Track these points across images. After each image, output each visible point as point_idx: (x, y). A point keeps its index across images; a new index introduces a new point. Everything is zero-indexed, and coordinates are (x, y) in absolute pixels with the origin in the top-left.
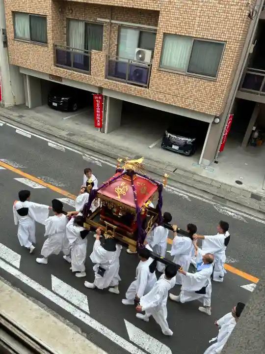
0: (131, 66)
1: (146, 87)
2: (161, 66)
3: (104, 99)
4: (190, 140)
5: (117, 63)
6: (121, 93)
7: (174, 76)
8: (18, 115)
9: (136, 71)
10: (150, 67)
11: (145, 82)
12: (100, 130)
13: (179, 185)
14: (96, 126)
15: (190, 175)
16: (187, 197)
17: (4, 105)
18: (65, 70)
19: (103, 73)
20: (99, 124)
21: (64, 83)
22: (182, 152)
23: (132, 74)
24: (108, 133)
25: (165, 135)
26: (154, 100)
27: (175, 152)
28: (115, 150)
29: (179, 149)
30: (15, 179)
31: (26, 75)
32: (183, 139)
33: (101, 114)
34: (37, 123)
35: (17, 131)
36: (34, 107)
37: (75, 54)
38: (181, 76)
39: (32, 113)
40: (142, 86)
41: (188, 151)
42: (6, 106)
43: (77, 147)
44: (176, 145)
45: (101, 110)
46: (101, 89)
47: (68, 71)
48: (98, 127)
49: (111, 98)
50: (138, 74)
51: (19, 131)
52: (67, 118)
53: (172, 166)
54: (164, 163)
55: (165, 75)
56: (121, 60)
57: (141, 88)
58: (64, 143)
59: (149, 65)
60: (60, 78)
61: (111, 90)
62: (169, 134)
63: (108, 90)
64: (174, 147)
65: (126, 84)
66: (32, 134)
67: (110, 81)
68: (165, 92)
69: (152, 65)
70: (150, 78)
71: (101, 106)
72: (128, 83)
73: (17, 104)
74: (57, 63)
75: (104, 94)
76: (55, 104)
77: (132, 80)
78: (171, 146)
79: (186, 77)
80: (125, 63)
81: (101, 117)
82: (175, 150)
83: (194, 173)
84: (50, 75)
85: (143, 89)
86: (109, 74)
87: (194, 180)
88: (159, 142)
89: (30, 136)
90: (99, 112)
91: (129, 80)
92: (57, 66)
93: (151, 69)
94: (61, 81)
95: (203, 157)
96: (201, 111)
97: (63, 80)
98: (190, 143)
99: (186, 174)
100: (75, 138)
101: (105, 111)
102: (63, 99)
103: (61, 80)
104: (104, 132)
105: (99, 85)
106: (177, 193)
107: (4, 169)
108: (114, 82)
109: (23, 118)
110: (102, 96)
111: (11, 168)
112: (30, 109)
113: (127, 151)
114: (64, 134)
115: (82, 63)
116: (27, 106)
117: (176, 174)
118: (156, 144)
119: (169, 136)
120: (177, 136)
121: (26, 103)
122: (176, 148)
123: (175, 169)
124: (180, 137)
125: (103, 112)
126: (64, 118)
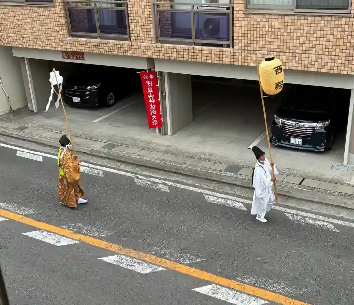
0: (198, 14)
1: (228, 46)
2: (249, 7)
3: (158, 77)
4: (320, 124)
5: (173, 14)
6: (186, 63)
7: (274, 20)
8: (17, 126)
9: (208, 22)
10: (231, 11)
11: (225, 36)
12: (160, 132)
13: (315, 207)
14: (152, 126)
15: (330, 187)
16: (331, 226)
18: (88, 40)
19: (152, 33)
20: (155, 122)
21: (87, 61)
22: (309, 147)
23: (201, 27)
24: (173, 133)
25: (274, 123)
26: (246, 64)
27: (295, 148)
28: (189, 161)
29: (304, 142)
30: (25, 234)
31: (23, 58)
32: (307, 125)
33: (157, 103)
34: (47, 134)
35: (18, 154)
36: (41, 111)
37: (101, 11)
38: (286, 17)
39: (41, 120)
40: (221, 45)
41: (321, 146)
43: (122, 166)
44: (296, 137)
45: (156, 97)
46: (151, 61)
47: (92, 40)
48: (155, 126)
49: (170, 74)
50: (211, 27)
51: (22, 153)
52: (103, 117)
53: (295, 175)
55: (258, 20)
56: (178, 8)
57: (219, 48)
58: (100, 161)
59: (228, 9)
60: (80, 55)
61: (169, 61)
62: (281, 120)
63: (162, 61)
64: (293, 141)
65: (193, 46)
66: (44, 155)
67: (165, 45)
68: (263, 49)
69: (233, 7)
70: (232, 30)
71: (155, 89)
72: (196, 44)
73: (14, 108)
74: (73, 31)
75: (158, 69)
76: (76, 99)
77: (202, 38)
78: (289, 141)
79: (296, 17)
80: (187, 12)
81: (158, 109)
82: (296, 145)
83: (338, 183)
84: (63, 52)
85: (224, 49)
86: (163, 34)
87: (340, 194)
89: (41, 160)
90: (154, 101)
91: (197, 38)
92: (73, 36)
93: (233, 14)
94: (83, 59)
95: (349, 152)
96: (332, 71)
97: (85, 58)
98: (322, 130)
99: (324, 186)
100: (117, 152)
101: (164, 98)
102: (89, 88)
103: (83, 58)
104: (166, 134)
105: (148, 54)
106: (313, 222)
107: (7, 219)
108: (172, 45)
109: (25, 131)
110: (155, 73)
111: (18, 218)
112: (36, 114)
113: (210, 160)
114: (98, 146)
115: (114, 23)
116: (30, 110)
117: (306, 187)
118: (261, 141)
119: (282, 123)
120: (295, 121)
121: (29, 105)
122: (298, 141)
123: (302, 179)
124: (301, 122)
125: (159, 99)
126: (95, 121)
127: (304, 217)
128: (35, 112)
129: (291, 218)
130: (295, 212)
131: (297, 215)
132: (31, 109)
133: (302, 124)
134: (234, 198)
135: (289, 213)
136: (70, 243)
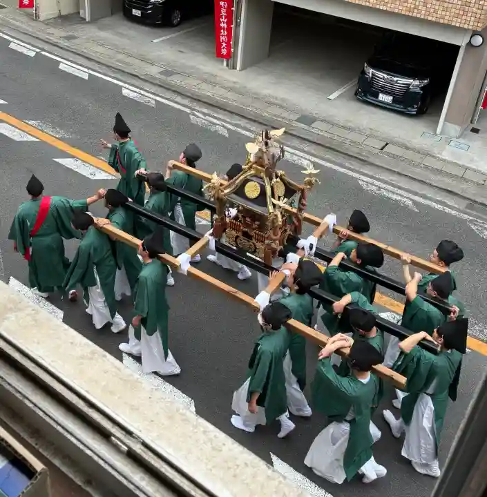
4: (417, 83)
8: (64, 34)
12: (227, 65)
13: (394, 179)
14: (219, 55)
15: (417, 158)
16: (409, 203)
17: (37, 16)
20: (224, 52)
22: (398, 107)
24: (243, 68)
25: (363, 73)
28: (257, 105)
29: (394, 101)
30: (55, 160)
32: (402, 81)
33: (229, 30)
34: (100, 49)
35: (61, 67)
36: (94, 20)
39: (92, 31)
41: (413, 108)
42: (42, 19)
43: (179, 99)
44: (387, 93)
45: (229, 23)
48: (223, 56)
51: (64, 66)
52: (164, 38)
53: (376, 138)
54: (360, 132)
58: (154, 89)
62: (371, 71)
64: (382, 97)
66: (91, 72)
71: (229, 14)
73: (64, 13)
76: (136, 12)
78: (377, 97)
81: (229, 36)
82: (387, 104)
83: (427, 154)
87: (427, 167)
88: (350, 87)
89: (86, 77)
90: (225, 26)
95: (446, 120)
96: (442, 21)
98: (418, 90)
99: (409, 155)
100: (176, 80)
101: (238, 25)
102: (152, 1)
104: (234, 68)
106: (390, 195)
107: (37, 140)
109: (73, 41)
111: (50, 140)
112: (88, 22)
113: (281, 107)
114: (154, 71)
116: (82, 18)
117: (388, 154)
118: (345, 92)
119: (372, 74)
120: (388, 75)
121: (81, 12)
122: (385, 98)
123: (384, 144)
124: (395, 77)
125: (233, 26)
126: (155, 41)
127: (380, 188)
128: (87, 20)
129: (365, 187)
130: (370, 180)
131: (372, 184)
132: (83, 16)
133: (395, 79)
134: (302, 154)
135: (363, 181)
136: (105, 178)
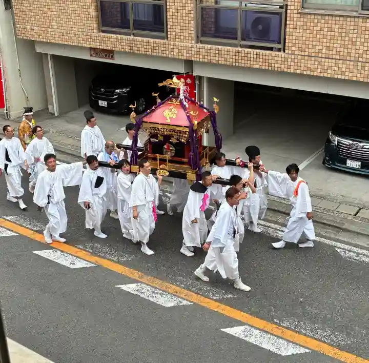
0: (246, 12)
1: (279, 50)
2: (305, 5)
3: (197, 82)
5: (217, 11)
6: (230, 67)
7: (334, 22)
9: (257, 21)
10: (284, 10)
11: (276, 39)
17: (8, 116)
18: (119, 36)
19: (193, 32)
21: (118, 61)
23: (249, 26)
25: (329, 141)
26: (298, 72)
27: (352, 173)
29: (363, 166)
30: (36, 252)
31: (46, 54)
36: (62, 114)
37: (136, 5)
38: (349, 19)
40: (271, 49)
42: (13, 117)
44: (354, 159)
46: (189, 63)
47: (124, 37)
49: (211, 80)
50: (260, 27)
53: (350, 204)
54: (332, 200)
55: (316, 21)
56: (224, 4)
57: (268, 52)
59: (281, 7)
60: (110, 53)
61: (210, 64)
62: (336, 138)
63: (203, 64)
64: (350, 163)
65: (239, 48)
67: (206, 46)
68: (320, 55)
69: (287, 5)
70: (285, 32)
72: (242, 46)
74: (103, 25)
75: (196, 73)
76: (103, 103)
77: (249, 39)
78: (346, 164)
79: (361, 20)
80: (233, 10)
82: (354, 170)
84: (91, 49)
85: (273, 53)
86: (204, 34)
88: (318, 155)
91: (243, 39)
92: (104, 32)
93: (286, 13)
94: (113, 58)
97: (116, 56)
102: (117, 91)
103: (112, 56)
105: (186, 56)
107: (17, 234)
108: (215, 47)
110: (193, 78)
112: (56, 117)
115: (151, 19)
116: (51, 113)
117: (362, 219)
118: (314, 160)
119: (338, 142)
120: (353, 141)
121: (50, 107)
122: (356, 165)
123: (358, 209)
124: (360, 142)
126: (122, 129)
127: (358, 254)
128: (56, 115)
129: (342, 254)
130: (346, 247)
131: (350, 251)
132: (52, 112)
133: (361, 144)
134: (276, 226)
135: (340, 248)
136: (85, 266)
